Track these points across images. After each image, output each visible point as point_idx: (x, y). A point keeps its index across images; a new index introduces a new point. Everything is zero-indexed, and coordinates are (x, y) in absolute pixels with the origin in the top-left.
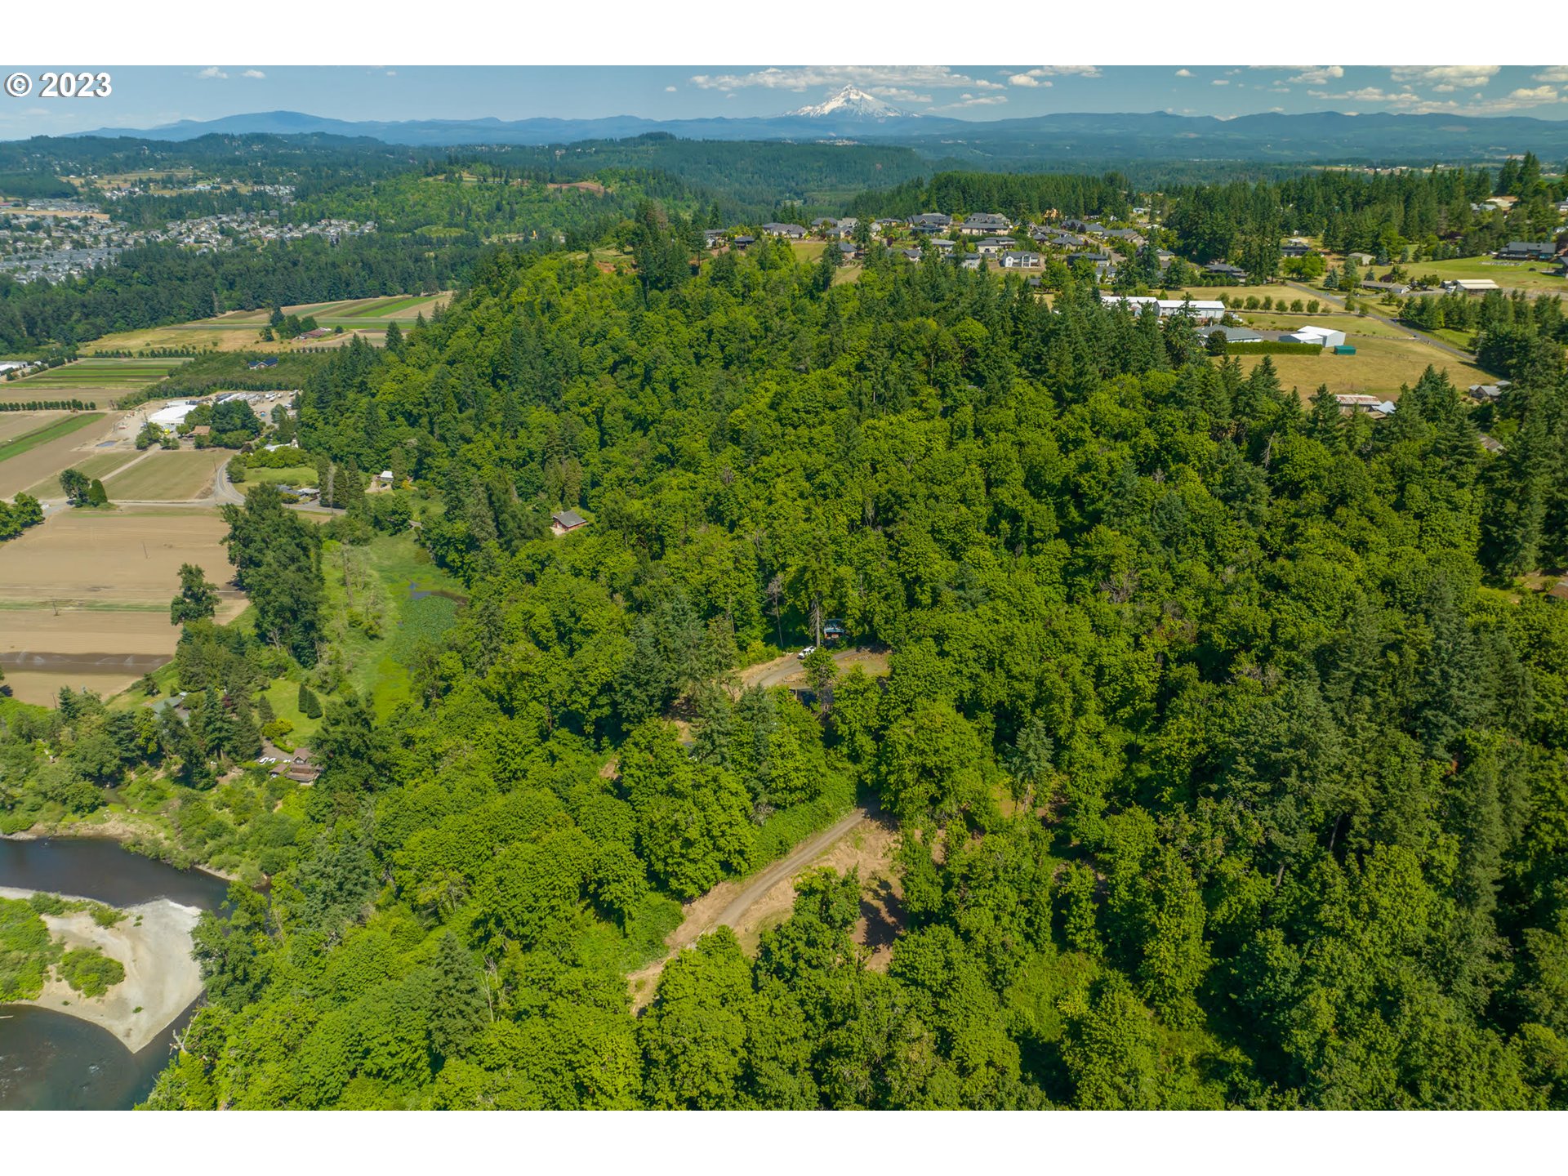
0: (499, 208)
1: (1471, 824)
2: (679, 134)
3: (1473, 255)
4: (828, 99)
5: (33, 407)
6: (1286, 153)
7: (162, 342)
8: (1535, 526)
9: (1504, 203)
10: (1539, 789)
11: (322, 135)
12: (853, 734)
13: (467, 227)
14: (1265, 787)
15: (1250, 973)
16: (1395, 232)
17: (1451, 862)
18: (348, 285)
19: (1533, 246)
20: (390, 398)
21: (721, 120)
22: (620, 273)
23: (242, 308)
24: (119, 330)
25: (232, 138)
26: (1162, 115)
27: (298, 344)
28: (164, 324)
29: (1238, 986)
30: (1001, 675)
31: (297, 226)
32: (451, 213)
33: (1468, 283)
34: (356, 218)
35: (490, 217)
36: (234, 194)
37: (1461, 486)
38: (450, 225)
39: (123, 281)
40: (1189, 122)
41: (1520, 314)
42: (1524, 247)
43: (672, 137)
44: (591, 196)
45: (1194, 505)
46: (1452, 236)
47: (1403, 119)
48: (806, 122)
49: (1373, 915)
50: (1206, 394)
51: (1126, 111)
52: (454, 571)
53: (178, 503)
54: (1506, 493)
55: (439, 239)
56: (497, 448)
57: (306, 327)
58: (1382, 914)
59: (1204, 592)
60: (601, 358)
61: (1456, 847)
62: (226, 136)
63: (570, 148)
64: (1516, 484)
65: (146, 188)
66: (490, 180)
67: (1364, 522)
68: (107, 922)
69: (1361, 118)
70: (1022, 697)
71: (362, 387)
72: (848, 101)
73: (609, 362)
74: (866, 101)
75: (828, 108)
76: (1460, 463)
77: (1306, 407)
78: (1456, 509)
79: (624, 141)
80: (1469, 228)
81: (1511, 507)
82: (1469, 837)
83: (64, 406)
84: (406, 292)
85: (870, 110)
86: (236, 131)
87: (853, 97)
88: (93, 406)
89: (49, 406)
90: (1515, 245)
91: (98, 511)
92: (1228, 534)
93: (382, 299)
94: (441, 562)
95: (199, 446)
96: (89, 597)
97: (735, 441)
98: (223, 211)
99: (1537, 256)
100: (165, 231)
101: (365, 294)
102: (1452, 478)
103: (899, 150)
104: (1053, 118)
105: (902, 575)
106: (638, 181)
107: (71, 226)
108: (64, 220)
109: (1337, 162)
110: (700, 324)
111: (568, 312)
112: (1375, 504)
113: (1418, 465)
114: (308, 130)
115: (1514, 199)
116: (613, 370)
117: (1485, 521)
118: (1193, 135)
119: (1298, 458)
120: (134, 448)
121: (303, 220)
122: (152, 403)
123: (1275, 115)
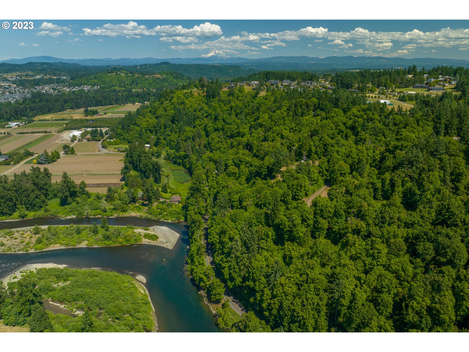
0: (133, 82)
1: (445, 168)
2: (172, 63)
3: (408, 87)
4: (209, 53)
5: (33, 133)
6: (340, 67)
7: (55, 117)
8: (443, 128)
9: (410, 76)
10: (455, 163)
11: (61, 63)
12: (323, 171)
13: (125, 87)
14: (410, 166)
15: (411, 196)
16: (389, 82)
17: (442, 176)
18: (101, 102)
19: (421, 85)
20: (145, 126)
21: (178, 59)
22: (199, 95)
23: (72, 109)
24: (40, 115)
25: (37, 63)
26: (304, 57)
27: (95, 117)
28: (52, 113)
29: (410, 199)
30: (350, 158)
31: (74, 87)
32: (120, 83)
33: (410, 92)
34: (91, 85)
35: (131, 85)
36: (50, 79)
37: (429, 121)
38: (120, 87)
39: (34, 102)
40: (312, 59)
41: (424, 97)
42: (419, 85)
43: (170, 63)
44: (159, 79)
45: (379, 127)
46: (402, 83)
47: (370, 58)
48: (203, 59)
49: (432, 183)
50: (375, 108)
51: (294, 56)
52: (179, 164)
53: (93, 153)
54: (437, 123)
55: (119, 90)
56: (179, 137)
57: (95, 113)
58: (433, 182)
59: (385, 142)
60: (203, 115)
61: (443, 173)
62: (35, 63)
63: (141, 66)
64: (439, 121)
65: (21, 77)
66: (129, 74)
67: (412, 128)
68: (147, 230)
69: (359, 58)
70: (355, 162)
71: (135, 124)
72: (215, 53)
73: (205, 115)
74: (220, 53)
75: (210, 55)
76: (428, 117)
77: (396, 109)
78: (428, 126)
79: (156, 64)
80: (405, 81)
81: (438, 125)
82: (445, 171)
83: (42, 132)
84: (117, 104)
85: (222, 56)
86: (38, 61)
87: (216, 52)
88: (50, 132)
89: (37, 132)
90: (417, 85)
91: (73, 155)
92: (387, 132)
93: (110, 106)
94: (175, 163)
95: (88, 141)
96: (87, 173)
97: (261, 127)
98: (50, 83)
99: (422, 87)
100: (36, 89)
101: (106, 105)
102: (427, 120)
103: (236, 66)
104: (274, 58)
105: (323, 144)
106: (171, 75)
107: (5, 88)
108: (3, 86)
109: (355, 69)
110: (228, 106)
111: (188, 104)
112: (414, 125)
113: (420, 118)
114: (57, 61)
115: (412, 75)
116: (206, 117)
117: (434, 128)
118: (313, 62)
119: (397, 119)
120: (70, 142)
121: (76, 86)
122: (65, 131)
123: (335, 56)
